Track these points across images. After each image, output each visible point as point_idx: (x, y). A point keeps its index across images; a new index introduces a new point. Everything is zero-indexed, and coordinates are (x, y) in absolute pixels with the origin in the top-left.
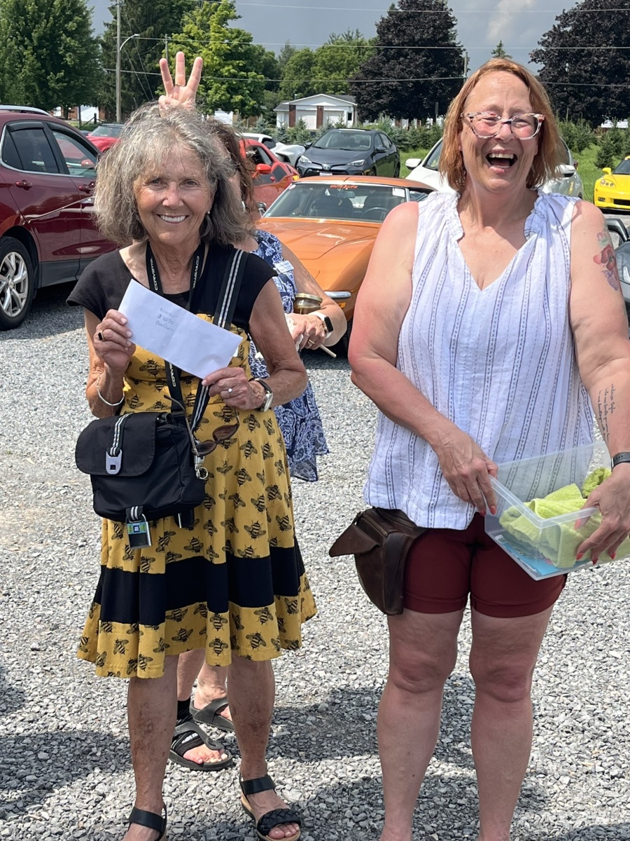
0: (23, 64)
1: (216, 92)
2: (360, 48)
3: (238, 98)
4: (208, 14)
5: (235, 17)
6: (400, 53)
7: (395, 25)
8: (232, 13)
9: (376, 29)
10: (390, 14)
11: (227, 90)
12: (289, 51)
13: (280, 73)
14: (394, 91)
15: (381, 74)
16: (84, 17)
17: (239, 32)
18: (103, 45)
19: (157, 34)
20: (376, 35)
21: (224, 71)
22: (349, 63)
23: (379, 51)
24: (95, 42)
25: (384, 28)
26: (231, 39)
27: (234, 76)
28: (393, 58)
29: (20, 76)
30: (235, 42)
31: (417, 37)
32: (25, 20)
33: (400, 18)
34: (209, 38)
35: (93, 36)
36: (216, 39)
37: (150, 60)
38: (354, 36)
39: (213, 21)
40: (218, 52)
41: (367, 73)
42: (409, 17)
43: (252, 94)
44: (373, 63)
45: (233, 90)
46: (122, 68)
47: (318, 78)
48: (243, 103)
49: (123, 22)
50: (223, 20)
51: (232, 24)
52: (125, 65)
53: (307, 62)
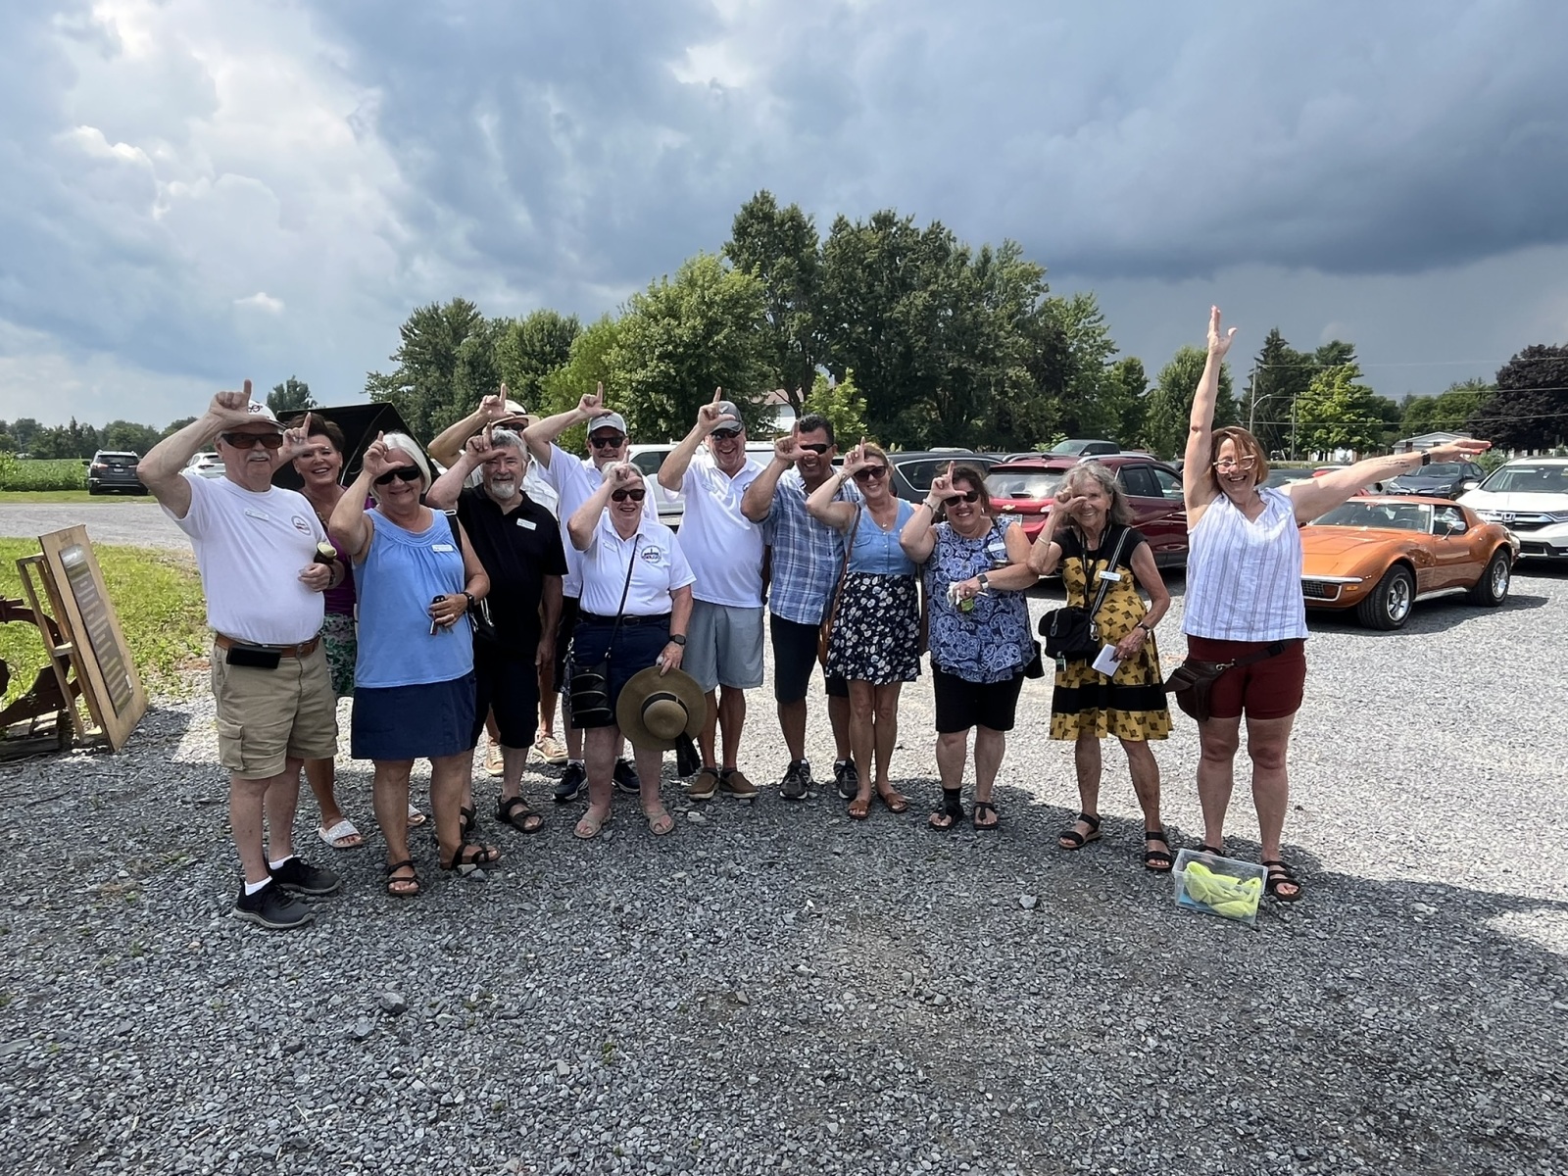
0: (1175, 422)
1: (1337, 435)
2: (1481, 394)
3: (1357, 439)
4: (1333, 375)
5: (1358, 376)
6: (1520, 395)
7: (1516, 372)
8: (1356, 373)
9: (1495, 376)
10: (1512, 363)
11: (1347, 433)
12: (1410, 399)
13: (1400, 416)
14: (1513, 427)
15: (1500, 414)
16: (1226, 385)
17: (1361, 388)
18: (1241, 403)
19: (1288, 393)
20: (1496, 382)
21: (1345, 418)
22: (1469, 405)
23: (1499, 395)
24: (1235, 402)
25: (1504, 375)
26: (1353, 393)
27: (1354, 421)
28: (1513, 399)
29: (1172, 431)
30: (1357, 395)
31: (1540, 380)
32: (1179, 391)
33: (1522, 366)
34: (1333, 394)
35: (1233, 398)
36: (1339, 394)
37: (1280, 413)
38: (1476, 383)
39: (1338, 381)
40: (1341, 404)
41: (1485, 413)
42: (1531, 365)
43: (1370, 435)
44: (1491, 405)
45: (1352, 433)
46: (1256, 419)
47: (1438, 419)
48: (1361, 443)
49: (1258, 385)
50: (1347, 379)
51: (1354, 382)
52: (1257, 418)
53: (1428, 407)
